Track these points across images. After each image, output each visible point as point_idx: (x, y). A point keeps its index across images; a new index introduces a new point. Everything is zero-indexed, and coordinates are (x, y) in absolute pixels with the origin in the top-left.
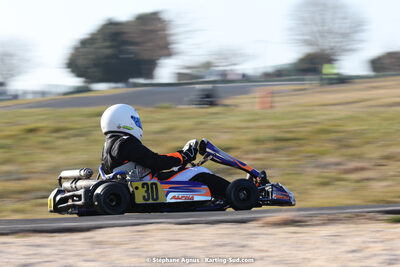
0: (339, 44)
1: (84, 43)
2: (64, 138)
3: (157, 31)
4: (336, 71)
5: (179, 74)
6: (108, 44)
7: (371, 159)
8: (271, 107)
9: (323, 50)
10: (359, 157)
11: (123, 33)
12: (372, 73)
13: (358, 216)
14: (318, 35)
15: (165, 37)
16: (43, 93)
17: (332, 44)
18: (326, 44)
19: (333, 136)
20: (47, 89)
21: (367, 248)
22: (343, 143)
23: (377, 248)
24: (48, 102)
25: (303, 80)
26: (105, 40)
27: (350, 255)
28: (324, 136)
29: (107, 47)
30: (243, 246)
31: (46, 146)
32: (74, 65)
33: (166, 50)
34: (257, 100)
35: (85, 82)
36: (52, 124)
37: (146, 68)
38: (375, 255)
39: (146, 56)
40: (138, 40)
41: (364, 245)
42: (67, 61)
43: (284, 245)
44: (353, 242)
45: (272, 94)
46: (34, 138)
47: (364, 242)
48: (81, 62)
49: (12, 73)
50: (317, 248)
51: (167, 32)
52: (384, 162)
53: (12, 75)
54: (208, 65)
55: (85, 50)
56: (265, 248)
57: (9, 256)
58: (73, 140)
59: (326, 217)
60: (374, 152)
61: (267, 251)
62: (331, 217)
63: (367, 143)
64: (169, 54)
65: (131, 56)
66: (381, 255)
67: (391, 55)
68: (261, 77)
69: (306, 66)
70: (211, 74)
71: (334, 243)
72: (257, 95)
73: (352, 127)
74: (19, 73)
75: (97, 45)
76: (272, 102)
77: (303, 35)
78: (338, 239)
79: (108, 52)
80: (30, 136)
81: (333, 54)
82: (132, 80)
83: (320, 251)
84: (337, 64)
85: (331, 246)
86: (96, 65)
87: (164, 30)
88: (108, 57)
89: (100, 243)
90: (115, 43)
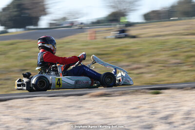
0: (128, 7)
1: (4, 9)
3: (40, 3)
4: (127, 20)
5: (51, 23)
6: (15, 10)
7: (144, 63)
8: (95, 39)
9: (120, 10)
10: (138, 62)
11: (23, 4)
12: (144, 21)
13: (136, 91)
14: (118, 3)
15: (43, 6)
17: (125, 7)
18: (122, 7)
19: (125, 52)
21: (141, 107)
22: (130, 56)
23: (146, 107)
25: (111, 25)
26: (14, 8)
27: (132, 110)
28: (120, 52)
29: (15, 11)
30: (80, 107)
33: (44, 12)
34: (88, 35)
35: (5, 28)
37: (34, 21)
38: (145, 110)
39: (34, 15)
40: (30, 7)
41: (140, 105)
43: (100, 106)
44: (134, 104)
45: (95, 32)
47: (140, 104)
48: (2, 19)
50: (117, 107)
51: (44, 3)
52: (150, 64)
54: (64, 19)
55: (3, 13)
56: (91, 108)
59: (121, 92)
60: (145, 60)
61: (92, 109)
62: (124, 92)
63: (142, 55)
64: (45, 14)
65: (27, 15)
66: (148, 110)
67: (153, 12)
68: (90, 24)
69: (112, 18)
70: (66, 23)
71: (125, 104)
72: (88, 33)
73: (135, 47)
75: (11, 10)
76: (95, 36)
77: (111, 3)
78: (127, 103)
79: (15, 13)
81: (125, 12)
82: (28, 27)
83: (118, 108)
84: (127, 17)
85: (123, 106)
86: (10, 20)
87: (43, 2)
88: (16, 16)
89: (11, 107)
90: (19, 9)
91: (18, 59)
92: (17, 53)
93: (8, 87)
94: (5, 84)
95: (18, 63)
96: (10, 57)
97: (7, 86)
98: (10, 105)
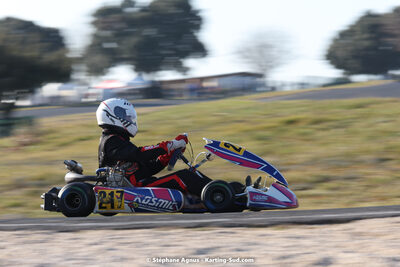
1: (343, 35)
2: (323, 129)
6: (365, 36)
11: (381, 25)
16: (302, 85)
20: (306, 81)
24: (308, 93)
26: (363, 33)
29: (367, 39)
31: (306, 138)
32: (333, 57)
35: (344, 74)
36: (311, 116)
40: (396, 32)
42: (326, 53)
46: (294, 130)
48: (340, 53)
49: (271, 64)
53: (271, 67)
55: (342, 41)
57: (268, 248)
58: (333, 131)
65: (390, 48)
74: (278, 65)
75: (357, 37)
79: (367, 43)
80: (290, 127)
82: (391, 72)
86: (356, 56)
88: (367, 49)
89: (360, 234)
90: (373, 35)
91: (372, 138)
92: (370, 126)
93: (351, 195)
94: (346, 188)
95: (374, 146)
96: (356, 133)
97: (349, 192)
98: (357, 230)
